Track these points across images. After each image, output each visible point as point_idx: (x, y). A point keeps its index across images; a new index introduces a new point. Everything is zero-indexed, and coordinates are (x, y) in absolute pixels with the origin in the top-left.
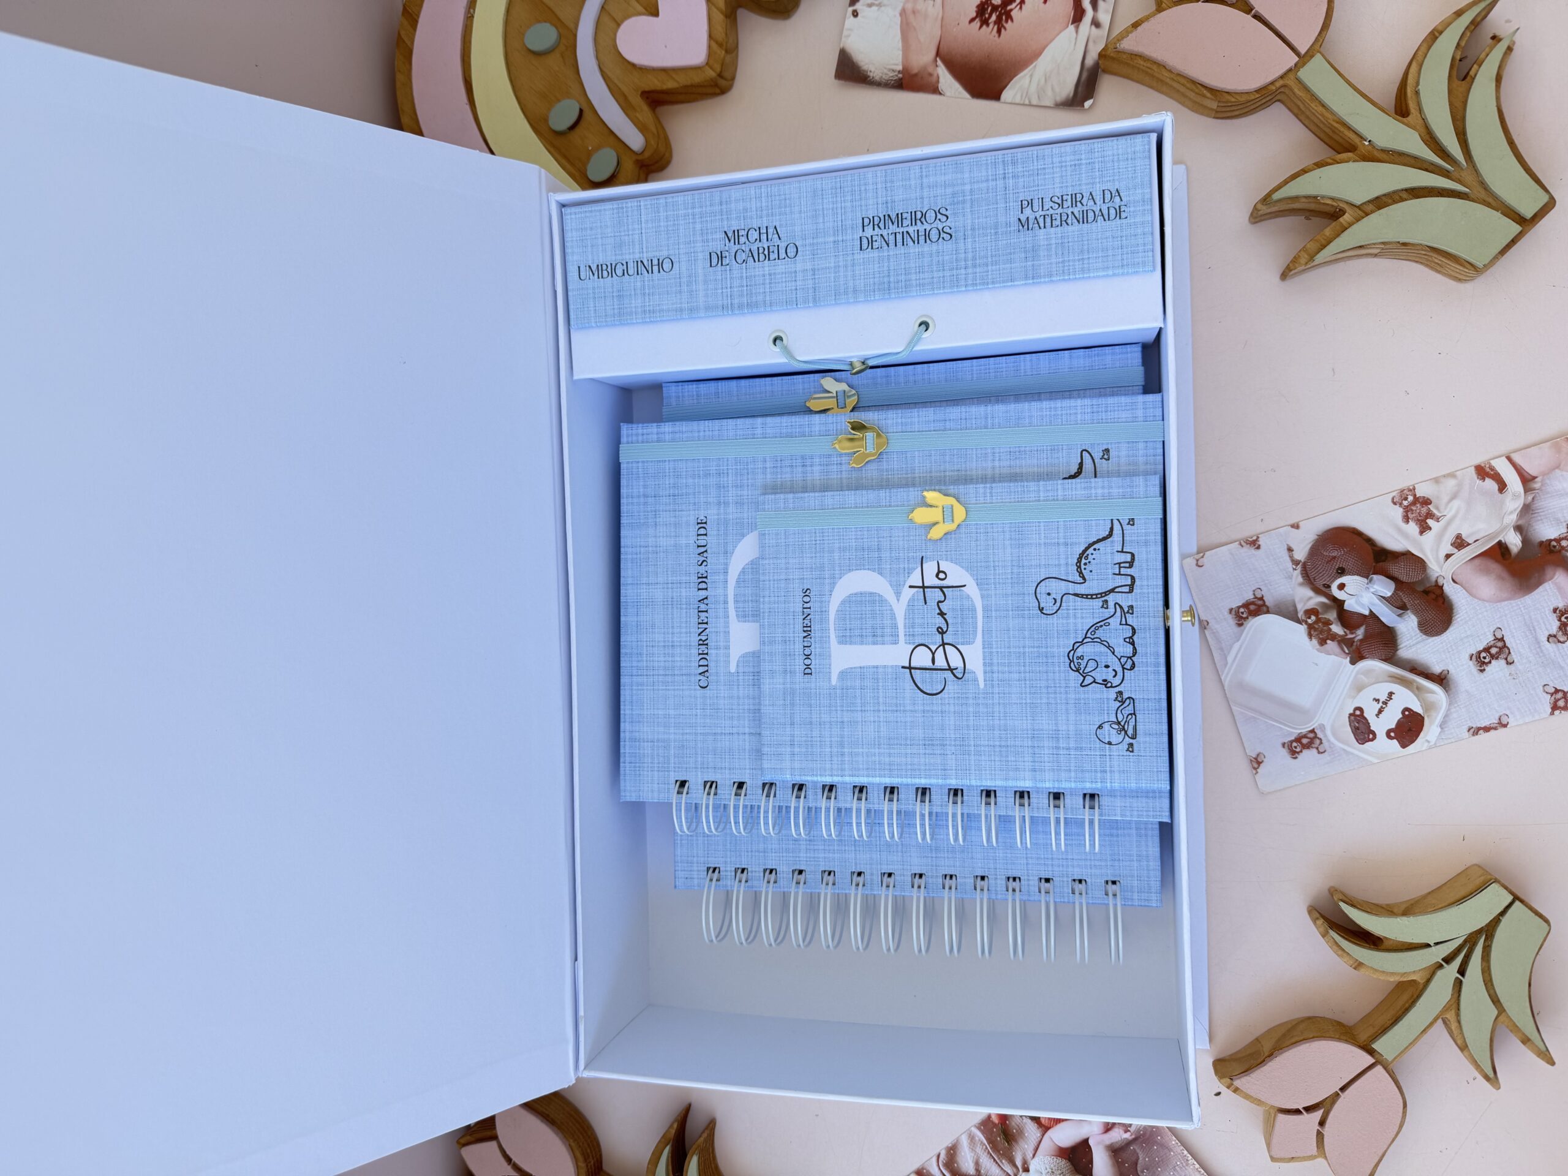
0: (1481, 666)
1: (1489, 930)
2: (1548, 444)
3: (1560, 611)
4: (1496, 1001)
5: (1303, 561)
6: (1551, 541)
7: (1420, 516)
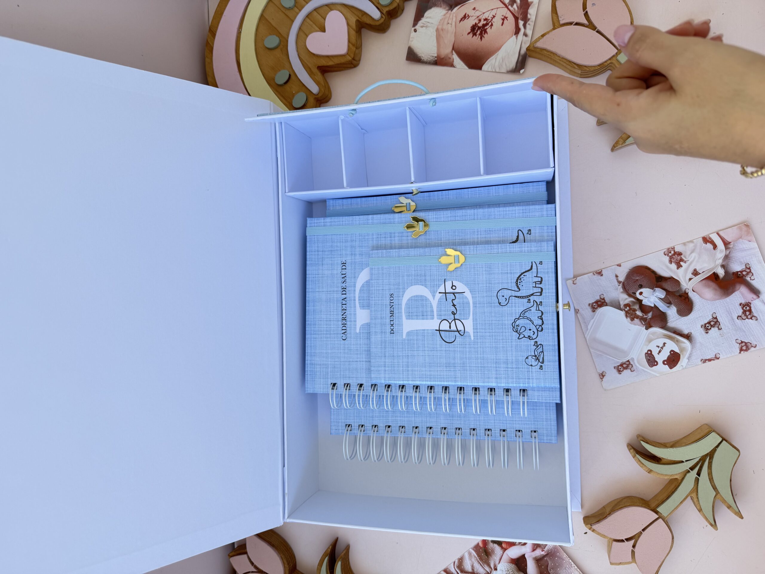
0: (706, 331)
1: (711, 455)
2: (736, 227)
3: (743, 305)
4: (715, 488)
5: (623, 281)
6: (738, 272)
7: (677, 261)
